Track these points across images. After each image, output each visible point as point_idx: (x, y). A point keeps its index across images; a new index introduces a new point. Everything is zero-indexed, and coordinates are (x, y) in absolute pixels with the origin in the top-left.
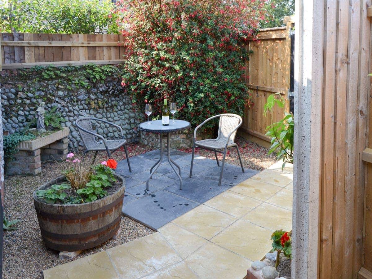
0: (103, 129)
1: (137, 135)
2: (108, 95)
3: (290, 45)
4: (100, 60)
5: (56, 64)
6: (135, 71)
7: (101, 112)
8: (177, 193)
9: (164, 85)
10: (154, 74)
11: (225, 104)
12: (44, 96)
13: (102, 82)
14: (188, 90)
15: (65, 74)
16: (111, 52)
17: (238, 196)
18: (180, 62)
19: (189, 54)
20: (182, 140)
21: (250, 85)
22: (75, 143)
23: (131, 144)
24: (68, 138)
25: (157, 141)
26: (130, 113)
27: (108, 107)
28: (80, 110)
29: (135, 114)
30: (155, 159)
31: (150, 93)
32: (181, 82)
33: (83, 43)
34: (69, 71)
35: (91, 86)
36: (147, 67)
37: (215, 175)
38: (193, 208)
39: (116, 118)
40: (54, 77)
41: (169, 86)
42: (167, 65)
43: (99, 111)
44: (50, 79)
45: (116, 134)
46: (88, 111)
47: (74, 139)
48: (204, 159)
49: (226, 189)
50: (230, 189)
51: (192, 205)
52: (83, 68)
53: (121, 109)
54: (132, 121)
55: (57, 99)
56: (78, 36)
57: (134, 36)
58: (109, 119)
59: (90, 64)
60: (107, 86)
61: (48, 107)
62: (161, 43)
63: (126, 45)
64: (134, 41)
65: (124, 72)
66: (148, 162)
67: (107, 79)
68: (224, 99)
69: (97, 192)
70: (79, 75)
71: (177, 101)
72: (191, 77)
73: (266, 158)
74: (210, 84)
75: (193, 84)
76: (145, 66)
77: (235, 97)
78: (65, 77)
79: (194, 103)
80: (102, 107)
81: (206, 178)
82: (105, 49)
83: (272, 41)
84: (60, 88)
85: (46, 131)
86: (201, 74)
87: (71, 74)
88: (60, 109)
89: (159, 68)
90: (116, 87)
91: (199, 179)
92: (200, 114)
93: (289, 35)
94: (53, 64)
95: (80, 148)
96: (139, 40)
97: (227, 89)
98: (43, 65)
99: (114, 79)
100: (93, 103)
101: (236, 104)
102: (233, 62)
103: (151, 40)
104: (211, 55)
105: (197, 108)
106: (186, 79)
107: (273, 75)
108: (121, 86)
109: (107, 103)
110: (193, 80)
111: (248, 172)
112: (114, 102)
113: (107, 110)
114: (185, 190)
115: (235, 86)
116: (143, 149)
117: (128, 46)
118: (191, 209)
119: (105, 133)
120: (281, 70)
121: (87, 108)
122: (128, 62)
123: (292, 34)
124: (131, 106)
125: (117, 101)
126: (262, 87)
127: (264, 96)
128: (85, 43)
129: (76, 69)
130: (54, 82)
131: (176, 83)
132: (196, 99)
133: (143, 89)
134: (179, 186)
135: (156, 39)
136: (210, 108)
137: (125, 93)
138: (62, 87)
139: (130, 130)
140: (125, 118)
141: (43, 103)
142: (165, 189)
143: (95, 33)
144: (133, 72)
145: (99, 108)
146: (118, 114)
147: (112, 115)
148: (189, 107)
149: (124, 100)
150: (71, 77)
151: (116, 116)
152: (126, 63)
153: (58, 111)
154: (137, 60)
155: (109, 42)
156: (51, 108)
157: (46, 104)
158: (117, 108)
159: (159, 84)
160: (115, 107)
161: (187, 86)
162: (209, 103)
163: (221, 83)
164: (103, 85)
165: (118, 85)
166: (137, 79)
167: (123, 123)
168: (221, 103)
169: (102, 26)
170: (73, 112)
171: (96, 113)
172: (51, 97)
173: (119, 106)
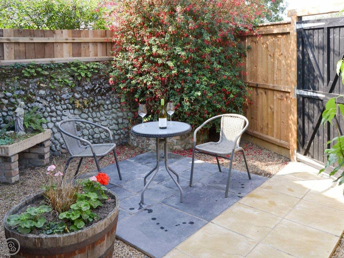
0: (88, 130)
1: (126, 135)
2: (94, 94)
3: (296, 40)
4: (85, 56)
5: (38, 62)
6: (124, 68)
7: (87, 112)
8: (177, 206)
9: (157, 83)
10: (145, 71)
11: (223, 103)
12: (24, 96)
13: (87, 80)
14: (183, 88)
15: (48, 72)
16: (97, 48)
17: (250, 211)
18: (173, 58)
19: (183, 50)
20: (175, 141)
21: (248, 83)
22: (57, 145)
23: (119, 145)
24: (49, 141)
25: (148, 142)
26: (118, 112)
27: (94, 106)
28: (64, 109)
29: (123, 114)
30: (148, 163)
31: (141, 91)
32: (174, 80)
33: (67, 39)
34: (51, 69)
35: (76, 85)
36: (137, 64)
37: (219, 184)
38: (201, 228)
39: (103, 118)
40: (35, 74)
41: (162, 84)
42: (160, 61)
43: (84, 111)
44: (31, 77)
45: (103, 136)
46: (72, 111)
47: (56, 141)
48: (202, 164)
49: (235, 201)
50: (239, 202)
51: (199, 224)
52: (67, 65)
53: (108, 108)
54: (120, 121)
55: (38, 99)
56: (62, 32)
57: (123, 31)
58: (95, 119)
59: (75, 62)
60: (92, 85)
61: (29, 107)
62: (153, 38)
63: (114, 40)
64: (122, 37)
65: (112, 69)
66: (139, 167)
67: (92, 77)
68: (222, 98)
69: (85, 216)
70: (62, 72)
71: (171, 100)
72: (185, 74)
73: (271, 161)
74: (206, 81)
75: (188, 82)
76: (135, 62)
77: (234, 95)
78: (48, 75)
79: (190, 102)
80: (87, 106)
81: (209, 187)
82: (91, 45)
83: (273, 36)
84: (42, 87)
85: (25, 133)
86: (196, 71)
87: (54, 72)
88: (42, 109)
89: (151, 64)
90: (103, 85)
91: (200, 188)
92: (196, 114)
93: (295, 29)
94: (34, 61)
95: (63, 151)
96: (128, 35)
97: (225, 87)
98: (23, 62)
99: (101, 77)
100: (77, 102)
101: (235, 102)
102: (230, 59)
103: (142, 35)
104: (208, 50)
105: (193, 107)
106: (181, 76)
107: (275, 71)
108: (109, 84)
109: (93, 102)
110: (187, 77)
111: (255, 179)
112: (101, 101)
113: (92, 109)
114: (187, 203)
115: (232, 84)
116: (132, 152)
117: (116, 42)
118: (199, 229)
119: (91, 134)
120: (285, 67)
121: (71, 108)
122: (117, 59)
123: (298, 28)
124: (119, 105)
125: (104, 100)
126: (262, 85)
127: (264, 94)
128: (70, 39)
129: (60, 66)
130: (35, 80)
131: (169, 80)
132: (192, 97)
133: (133, 88)
134: (180, 198)
135: (148, 34)
136: (207, 106)
137: (113, 91)
138: (44, 86)
139: (118, 130)
140: (113, 117)
141: (23, 103)
142: (163, 202)
143: (80, 29)
144: (122, 69)
145: (84, 108)
146: (105, 114)
147: (98, 114)
148: (185, 106)
149: (111, 99)
150: (54, 75)
151: (102, 116)
152: (114, 59)
153: (40, 111)
154: (126, 57)
155: (95, 38)
156: (32, 108)
157: (26, 104)
158: (104, 108)
159: (151, 81)
160: (101, 106)
161: (182, 84)
162: (206, 102)
163: (218, 80)
164: (89, 83)
165: (105, 83)
166: (127, 77)
167: (110, 123)
168: (219, 102)
169: (87, 22)
170: (56, 112)
171: (81, 112)
172: (31, 96)
173: (105, 105)
